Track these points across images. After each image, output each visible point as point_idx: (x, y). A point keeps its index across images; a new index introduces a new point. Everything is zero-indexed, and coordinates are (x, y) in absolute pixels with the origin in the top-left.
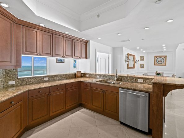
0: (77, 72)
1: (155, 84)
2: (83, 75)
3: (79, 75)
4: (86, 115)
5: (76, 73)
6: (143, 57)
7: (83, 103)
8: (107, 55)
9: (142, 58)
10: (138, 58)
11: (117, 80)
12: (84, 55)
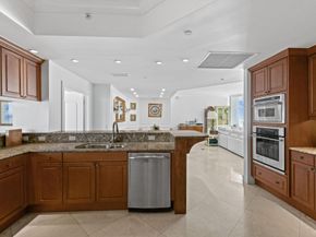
0: (11, 132)
1: (178, 139)
2: (27, 138)
3: (16, 139)
4: (53, 227)
5: (7, 134)
6: (135, 104)
7: (36, 203)
8: (81, 95)
9: (133, 106)
10: (128, 106)
11: (116, 141)
12: (33, 92)
